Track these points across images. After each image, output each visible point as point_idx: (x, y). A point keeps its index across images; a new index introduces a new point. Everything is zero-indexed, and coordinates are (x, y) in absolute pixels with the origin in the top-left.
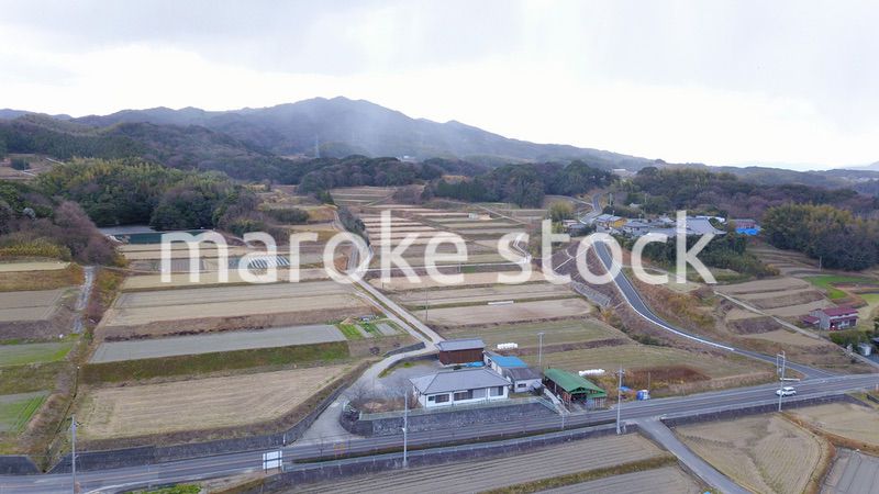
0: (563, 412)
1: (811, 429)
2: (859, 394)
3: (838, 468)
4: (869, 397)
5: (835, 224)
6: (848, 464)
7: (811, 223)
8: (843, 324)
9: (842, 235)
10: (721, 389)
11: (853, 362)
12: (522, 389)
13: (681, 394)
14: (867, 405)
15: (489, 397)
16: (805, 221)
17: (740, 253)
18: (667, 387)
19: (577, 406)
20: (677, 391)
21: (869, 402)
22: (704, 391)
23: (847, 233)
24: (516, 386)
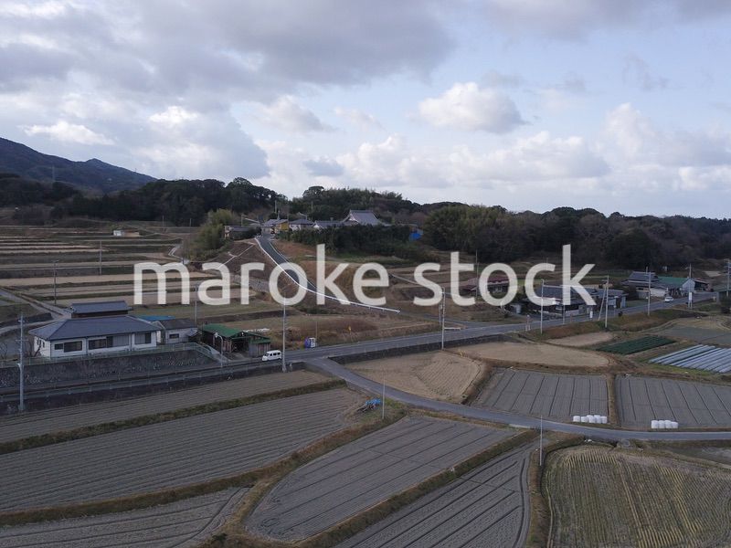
0: (223, 360)
1: (471, 357)
2: (512, 334)
3: (496, 378)
4: (520, 336)
5: (487, 220)
6: (502, 377)
7: (468, 219)
8: (497, 290)
9: (494, 229)
10: (389, 337)
11: (507, 316)
12: (175, 340)
13: (349, 342)
14: (519, 342)
15: (134, 346)
16: (462, 219)
17: (404, 242)
18: (335, 336)
19: (238, 355)
20: (345, 339)
21: (521, 339)
22: (372, 339)
23: (498, 227)
24: (167, 336)
